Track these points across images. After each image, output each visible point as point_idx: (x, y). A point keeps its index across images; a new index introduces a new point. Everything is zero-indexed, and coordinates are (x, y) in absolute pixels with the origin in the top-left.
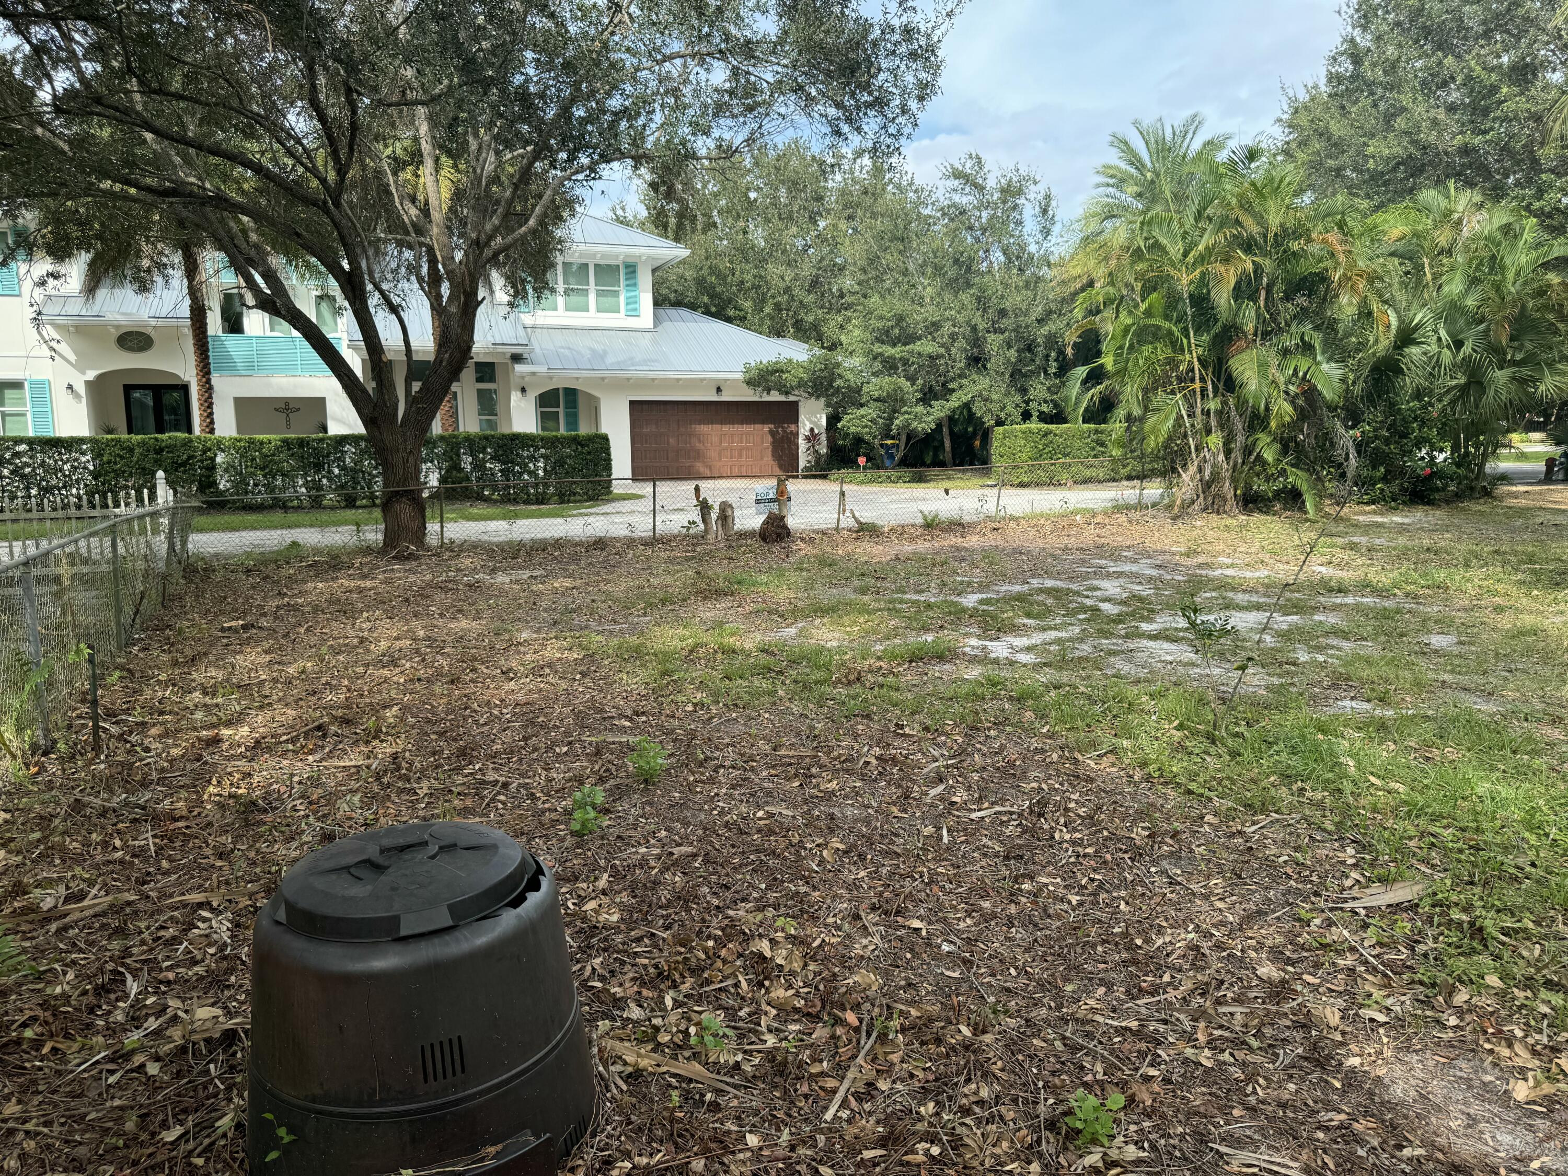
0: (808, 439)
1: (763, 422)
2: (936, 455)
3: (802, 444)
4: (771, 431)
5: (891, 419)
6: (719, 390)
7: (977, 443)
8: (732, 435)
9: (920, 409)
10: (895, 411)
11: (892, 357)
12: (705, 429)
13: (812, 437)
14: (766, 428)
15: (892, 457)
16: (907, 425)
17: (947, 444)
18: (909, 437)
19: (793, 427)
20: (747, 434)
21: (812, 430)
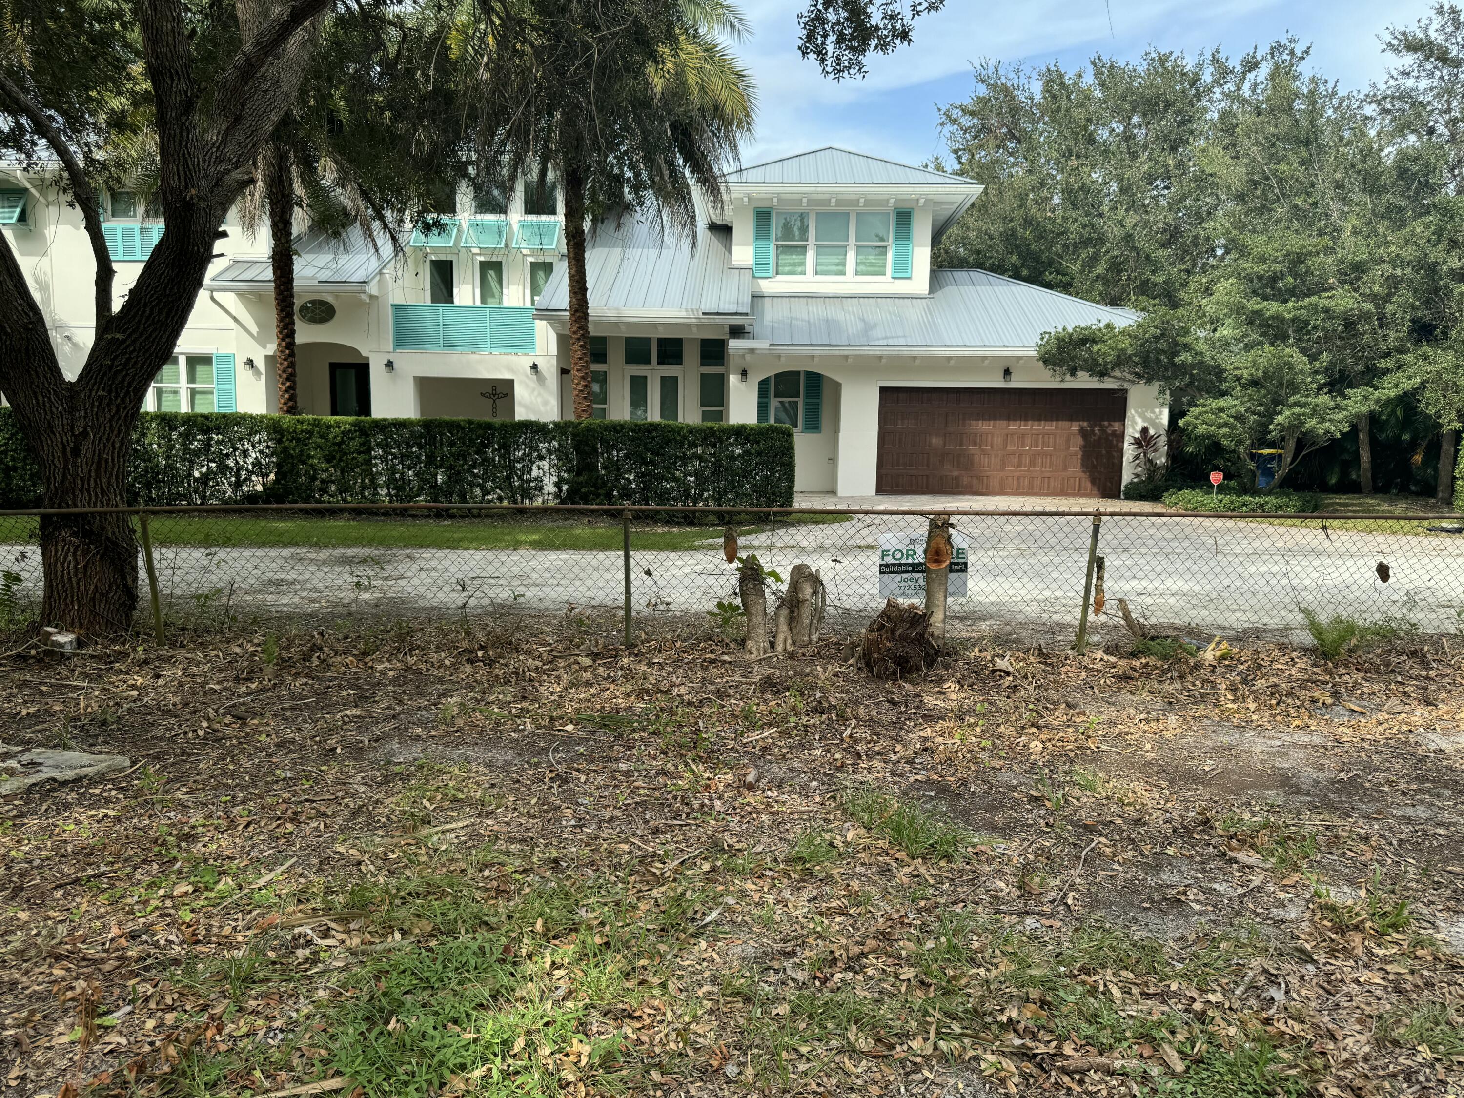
0: (1138, 443)
1: (1071, 419)
2: (1344, 474)
3: (1129, 450)
4: (1083, 432)
5: (1270, 415)
6: (1007, 373)
7: (1418, 458)
8: (1023, 435)
9: (1324, 399)
10: (1276, 402)
11: (1278, 318)
12: (983, 427)
13: (1144, 440)
14: (1075, 427)
15: (1269, 473)
16: (1297, 424)
17: (1365, 456)
18: (1300, 444)
19: (1116, 426)
20: (1046, 434)
21: (1145, 431)
